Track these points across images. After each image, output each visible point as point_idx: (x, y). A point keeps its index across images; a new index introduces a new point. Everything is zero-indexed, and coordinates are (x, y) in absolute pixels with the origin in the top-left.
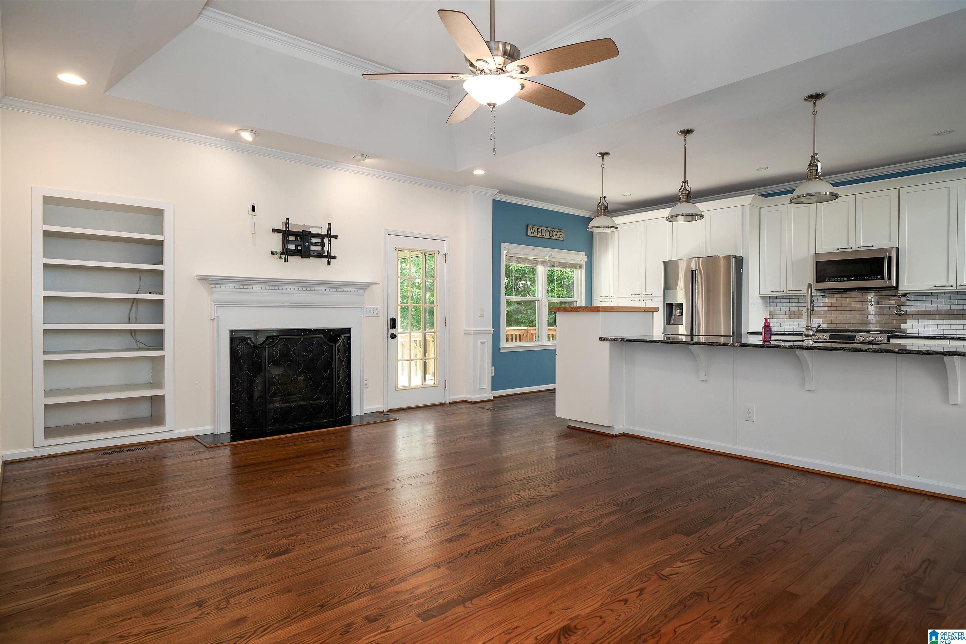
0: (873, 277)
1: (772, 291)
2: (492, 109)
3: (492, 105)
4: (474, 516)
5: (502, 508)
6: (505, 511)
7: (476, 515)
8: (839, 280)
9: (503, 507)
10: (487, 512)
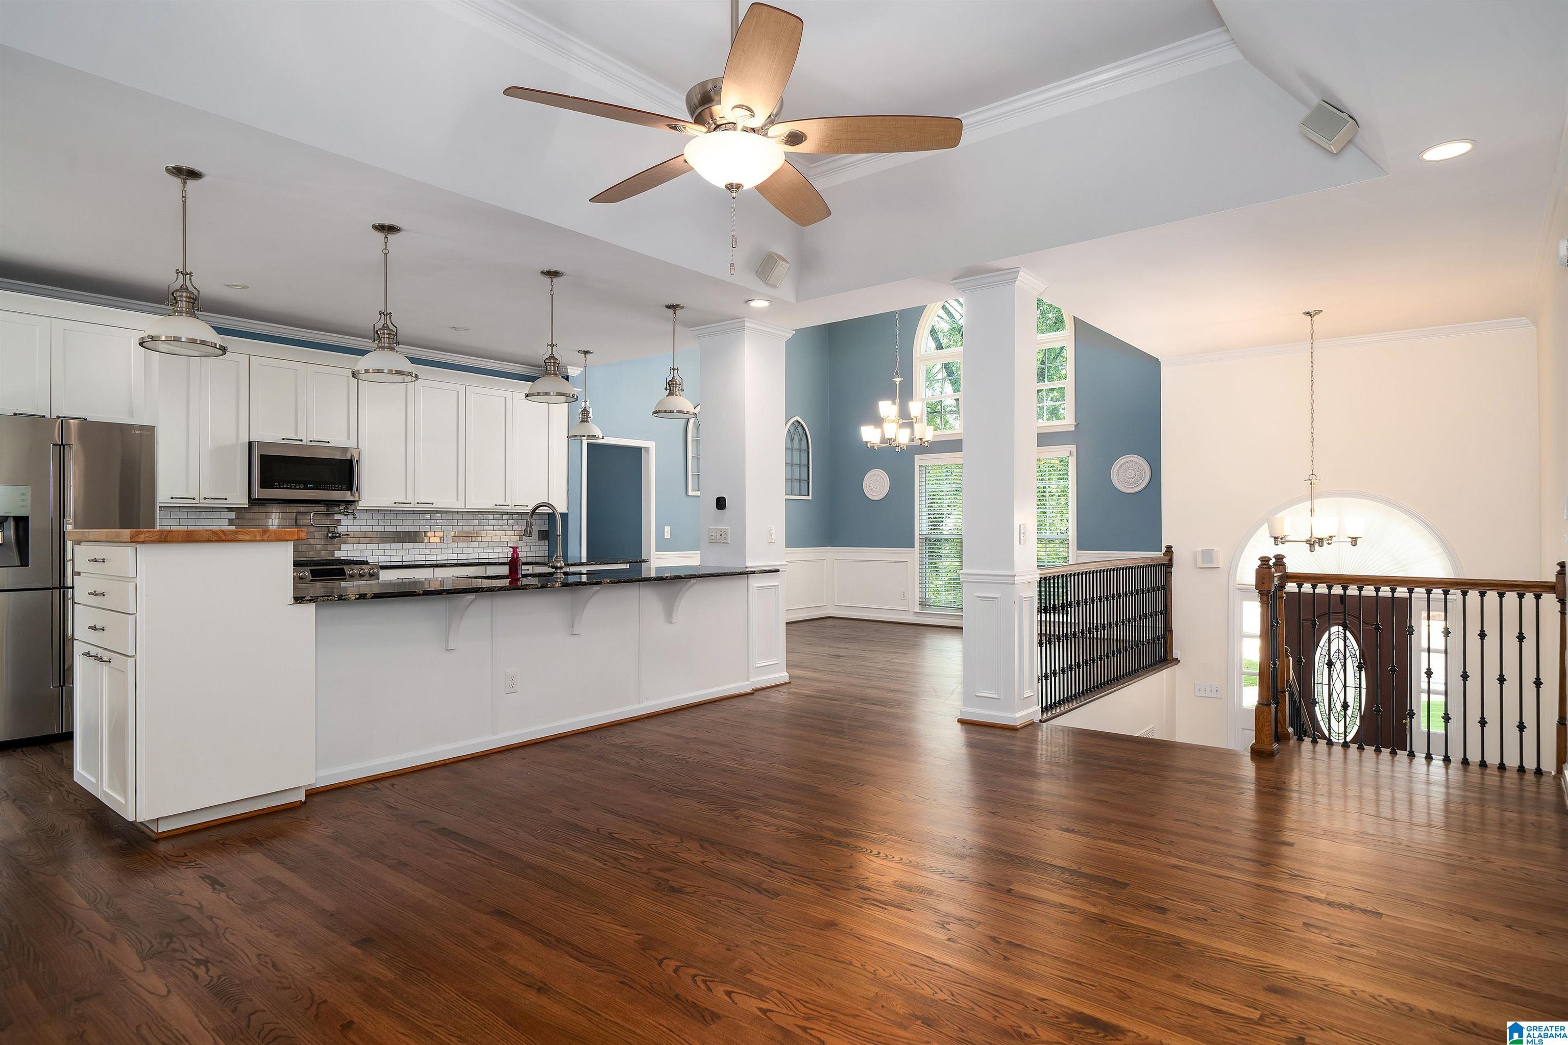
0: (337, 486)
1: (172, 498)
8: (293, 487)
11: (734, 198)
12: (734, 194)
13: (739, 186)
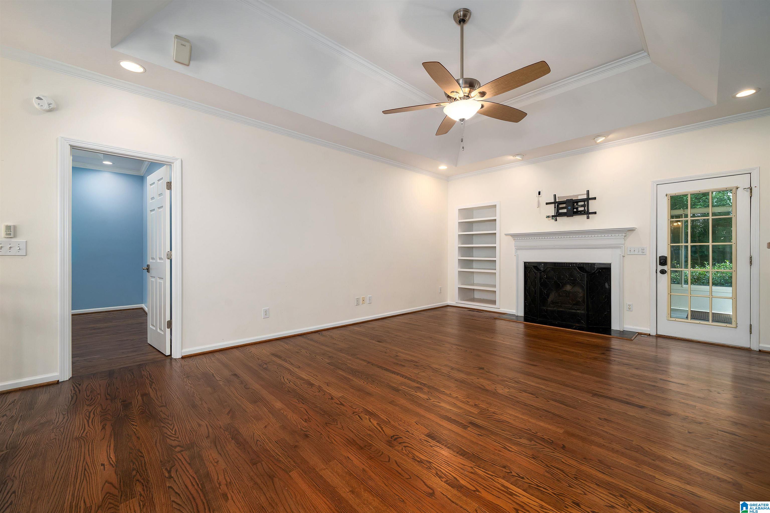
2: (462, 123)
3: (463, 120)
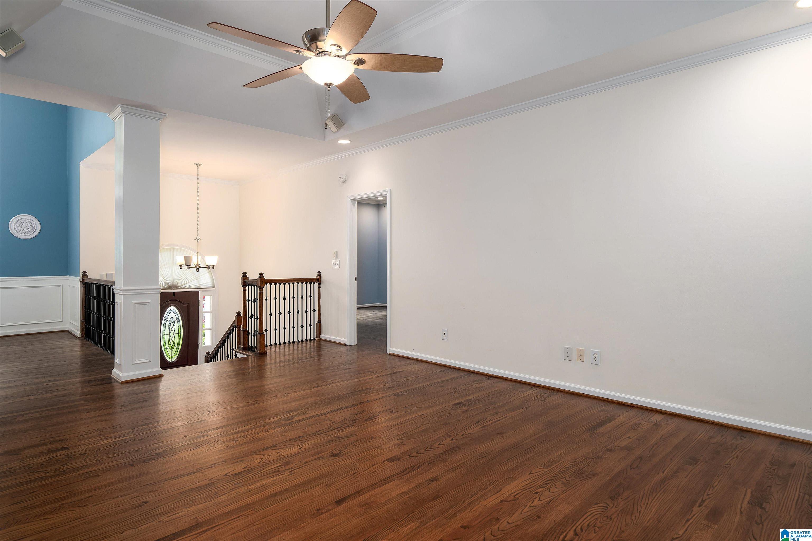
4: (347, 426)
5: (323, 434)
6: (321, 431)
7: (345, 427)
9: (321, 435)
10: (336, 430)
11: (329, 90)
12: (329, 89)
13: (331, 84)
